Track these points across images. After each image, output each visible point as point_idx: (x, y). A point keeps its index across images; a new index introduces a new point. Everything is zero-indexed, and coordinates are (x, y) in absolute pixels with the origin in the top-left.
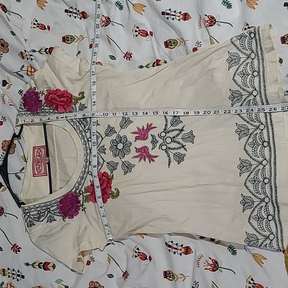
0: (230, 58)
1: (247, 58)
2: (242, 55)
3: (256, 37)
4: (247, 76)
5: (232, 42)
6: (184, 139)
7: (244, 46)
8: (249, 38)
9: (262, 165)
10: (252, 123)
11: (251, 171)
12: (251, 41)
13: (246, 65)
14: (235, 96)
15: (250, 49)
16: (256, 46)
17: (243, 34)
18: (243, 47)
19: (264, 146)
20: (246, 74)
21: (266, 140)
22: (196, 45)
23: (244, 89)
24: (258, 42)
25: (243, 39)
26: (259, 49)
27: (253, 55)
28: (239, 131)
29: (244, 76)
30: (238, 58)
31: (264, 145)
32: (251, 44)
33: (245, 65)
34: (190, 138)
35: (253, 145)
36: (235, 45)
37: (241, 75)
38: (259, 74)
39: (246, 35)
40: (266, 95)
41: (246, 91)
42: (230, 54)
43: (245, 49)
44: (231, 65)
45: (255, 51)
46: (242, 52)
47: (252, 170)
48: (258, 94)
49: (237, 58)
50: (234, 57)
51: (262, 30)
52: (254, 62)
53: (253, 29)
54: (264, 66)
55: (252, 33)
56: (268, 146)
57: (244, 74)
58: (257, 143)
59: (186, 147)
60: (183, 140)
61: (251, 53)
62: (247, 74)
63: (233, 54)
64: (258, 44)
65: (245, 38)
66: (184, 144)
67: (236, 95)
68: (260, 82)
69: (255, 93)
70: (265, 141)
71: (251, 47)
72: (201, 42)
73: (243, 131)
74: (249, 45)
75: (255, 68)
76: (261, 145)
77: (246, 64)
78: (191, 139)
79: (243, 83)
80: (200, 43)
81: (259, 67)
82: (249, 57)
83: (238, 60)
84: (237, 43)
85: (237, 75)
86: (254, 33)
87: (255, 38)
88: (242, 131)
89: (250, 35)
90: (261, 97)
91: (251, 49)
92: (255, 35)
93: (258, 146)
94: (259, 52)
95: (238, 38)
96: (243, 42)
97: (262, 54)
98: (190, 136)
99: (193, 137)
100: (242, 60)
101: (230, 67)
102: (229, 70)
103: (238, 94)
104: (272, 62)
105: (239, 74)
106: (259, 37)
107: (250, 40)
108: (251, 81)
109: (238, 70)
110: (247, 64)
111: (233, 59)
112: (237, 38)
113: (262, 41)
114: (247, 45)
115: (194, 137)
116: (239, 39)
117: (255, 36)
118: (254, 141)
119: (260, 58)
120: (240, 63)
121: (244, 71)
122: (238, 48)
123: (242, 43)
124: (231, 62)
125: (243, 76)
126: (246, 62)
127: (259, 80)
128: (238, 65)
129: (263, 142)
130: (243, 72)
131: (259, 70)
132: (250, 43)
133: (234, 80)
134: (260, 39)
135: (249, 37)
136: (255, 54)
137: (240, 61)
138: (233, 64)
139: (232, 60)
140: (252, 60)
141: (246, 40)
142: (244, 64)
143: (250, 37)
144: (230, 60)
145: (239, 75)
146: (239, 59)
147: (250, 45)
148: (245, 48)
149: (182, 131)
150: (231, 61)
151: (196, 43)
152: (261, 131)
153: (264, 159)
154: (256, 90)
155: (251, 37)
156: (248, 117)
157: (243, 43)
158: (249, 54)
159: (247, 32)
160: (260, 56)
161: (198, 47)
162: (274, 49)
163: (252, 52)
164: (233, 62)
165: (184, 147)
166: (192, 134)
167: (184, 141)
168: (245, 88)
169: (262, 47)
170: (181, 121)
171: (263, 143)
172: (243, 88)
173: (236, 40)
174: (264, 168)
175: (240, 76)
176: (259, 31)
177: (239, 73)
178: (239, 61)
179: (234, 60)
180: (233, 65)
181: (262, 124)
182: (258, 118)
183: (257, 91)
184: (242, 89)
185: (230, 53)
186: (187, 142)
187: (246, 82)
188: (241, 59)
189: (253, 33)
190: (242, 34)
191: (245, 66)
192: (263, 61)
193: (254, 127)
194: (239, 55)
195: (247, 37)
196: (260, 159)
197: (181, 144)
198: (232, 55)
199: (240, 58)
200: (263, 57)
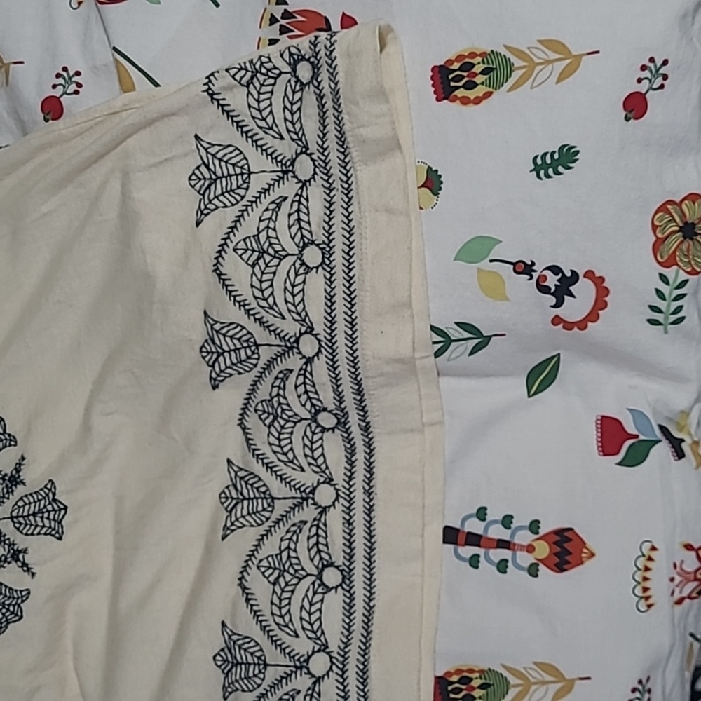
0: (203, 169)
1: (280, 174)
2: (257, 161)
3: (319, 83)
4: (275, 262)
5: (211, 95)
6: (21, 520)
7: (270, 120)
8: (289, 81)
9: (309, 673)
10: (287, 471)
11: (261, 690)
12: (297, 96)
13: (273, 210)
14: (226, 348)
15: (295, 137)
16: (319, 125)
17: (264, 59)
18: (263, 124)
19: (322, 584)
20: (271, 251)
21: (339, 558)
22: (54, 87)
23: (261, 322)
24: (329, 105)
25: (262, 85)
26: (332, 142)
27: (304, 167)
28: (233, 499)
29: (261, 262)
30: (242, 174)
31: (325, 580)
32: (299, 109)
33: (267, 210)
34: (46, 515)
35: (277, 572)
36: (226, 108)
37: (249, 253)
38: (327, 262)
39: (275, 68)
40: (354, 363)
41: (272, 328)
42: (206, 149)
43: (271, 132)
44: (210, 202)
45: (313, 148)
46: (260, 143)
47: (265, 685)
48: (320, 351)
49: (238, 171)
50: (223, 164)
51: (348, 55)
52: (307, 200)
53: (307, 45)
54: (352, 224)
55: (303, 58)
56: (343, 588)
57: (262, 252)
58: (296, 567)
59: (28, 559)
60: (17, 525)
61: (297, 155)
62: (276, 252)
63: (217, 148)
64: (330, 120)
65: (272, 81)
66: (21, 541)
67: (227, 344)
68: (330, 299)
69: (308, 346)
70: (331, 564)
71: (298, 126)
72: (78, 73)
73: (249, 499)
74: (289, 116)
75: (314, 228)
76: (313, 578)
77: (273, 202)
78: (48, 518)
79: (258, 294)
80: (75, 79)
81: (331, 227)
82: (287, 170)
83: (240, 182)
84: (238, 99)
85: (230, 250)
86: (312, 63)
87: (317, 88)
88: (245, 499)
89: (294, 70)
90: (333, 366)
91: (297, 134)
92: (315, 68)
93: (295, 581)
94: (334, 157)
95: (238, 77)
96: (262, 97)
97: (344, 165)
98: (45, 507)
99: (60, 510)
100: (257, 183)
101: (205, 212)
102: (198, 224)
103: (239, 339)
104: (389, 211)
105: (239, 247)
106: (333, 85)
107: (294, 92)
108: (291, 288)
109: (235, 227)
110: (279, 206)
111: (219, 173)
112: (233, 77)
113: (345, 105)
114: (279, 116)
115: (63, 512)
116: (244, 81)
117: (315, 75)
118: (285, 555)
119: (337, 185)
120: (249, 197)
121: (263, 237)
122: (239, 125)
123: (258, 101)
124: (209, 187)
125: (259, 258)
126: (273, 195)
127: (329, 290)
128: (239, 207)
129: (324, 567)
130: (258, 241)
131: (330, 241)
132: (295, 108)
133: (220, 275)
134: (336, 92)
135: (289, 76)
136: (313, 160)
137: (247, 189)
138: (216, 197)
139: (215, 180)
140: (302, 188)
141: (276, 87)
142: (265, 201)
143: (293, 80)
144: (205, 179)
145: (240, 252)
146: (245, 176)
147: (296, 117)
148: (271, 128)
149: (18, 483)
150: (207, 183)
151: (58, 76)
152: (321, 513)
153: (317, 647)
154: (315, 335)
155: (298, 80)
156: (271, 444)
157: (263, 105)
158: (289, 157)
159: (281, 55)
160: (335, 171)
161: (65, 93)
162: (399, 147)
163: (302, 152)
164: (219, 192)
165: (21, 556)
166: (54, 500)
167: (18, 529)
168: (269, 318)
169: (347, 134)
170: (9, 435)
171: (321, 572)
172: (257, 316)
173: (229, 88)
174: (317, 689)
175: (245, 257)
176: (334, 54)
177: (242, 245)
178: (245, 186)
179: (220, 178)
180: (216, 201)
181: (329, 481)
182: (317, 454)
183: (319, 341)
184: (255, 319)
185: (206, 145)
186: (32, 534)
187: (270, 289)
188: (252, 176)
189: (308, 60)
190: (260, 58)
191: (267, 215)
192: (350, 199)
193: (293, 493)
194: (245, 158)
195: (279, 75)
196: (302, 646)
197: (9, 545)
198: (214, 156)
199: (250, 173)
200: (349, 178)
